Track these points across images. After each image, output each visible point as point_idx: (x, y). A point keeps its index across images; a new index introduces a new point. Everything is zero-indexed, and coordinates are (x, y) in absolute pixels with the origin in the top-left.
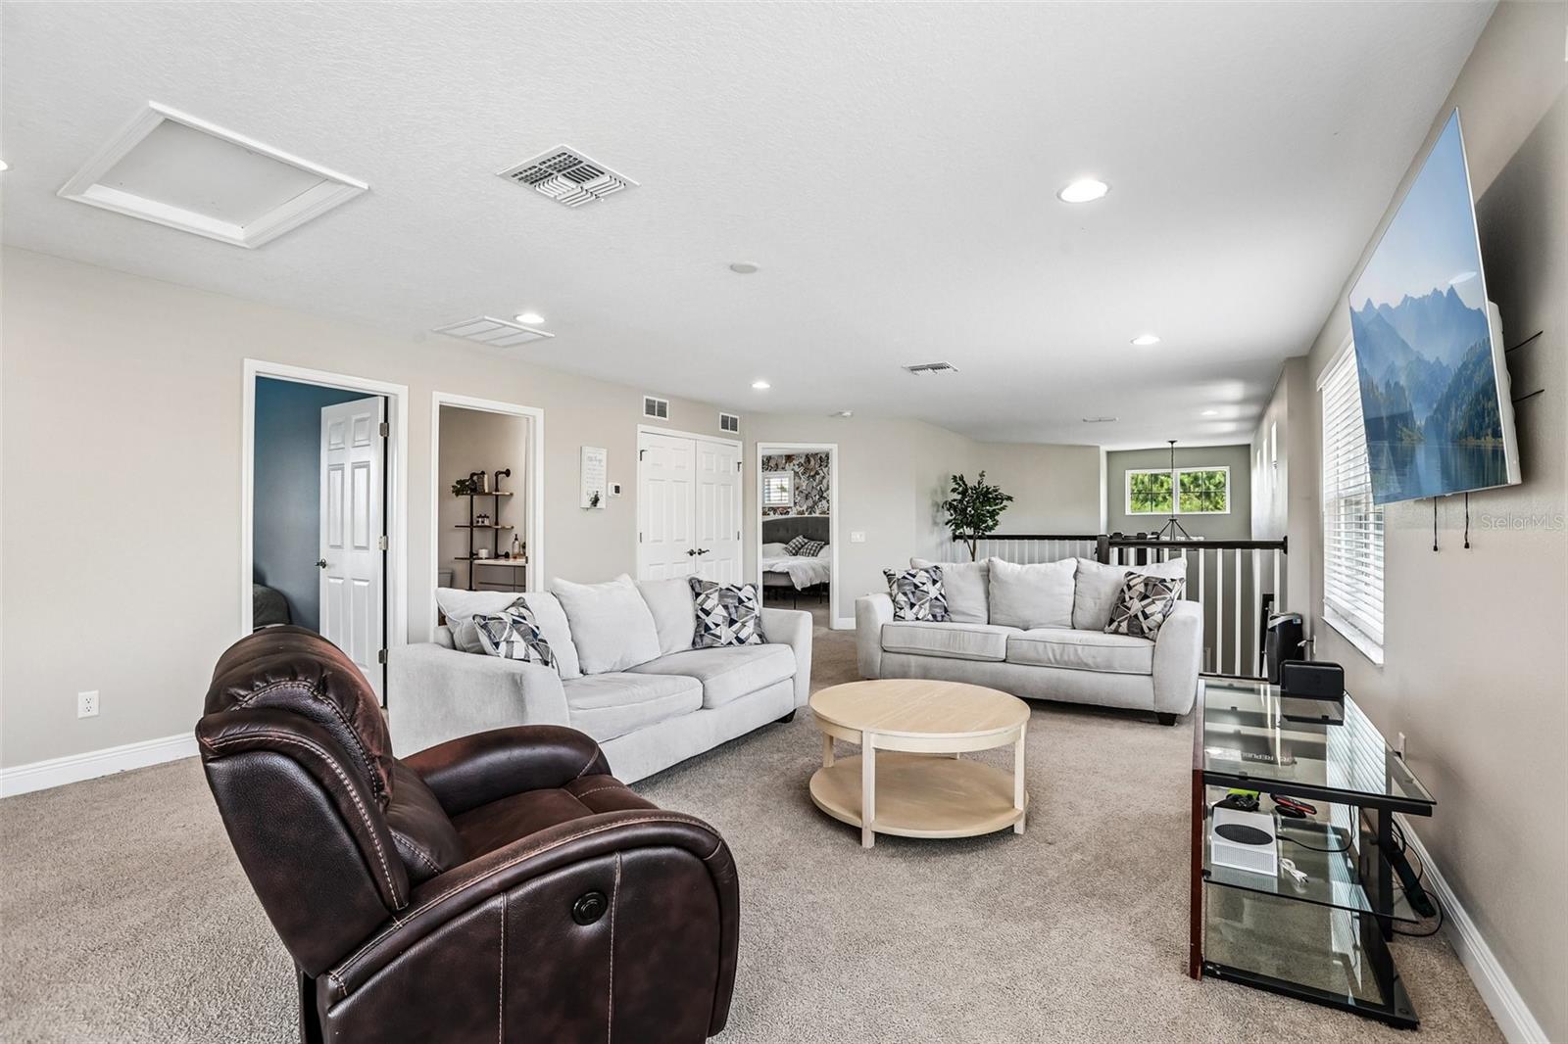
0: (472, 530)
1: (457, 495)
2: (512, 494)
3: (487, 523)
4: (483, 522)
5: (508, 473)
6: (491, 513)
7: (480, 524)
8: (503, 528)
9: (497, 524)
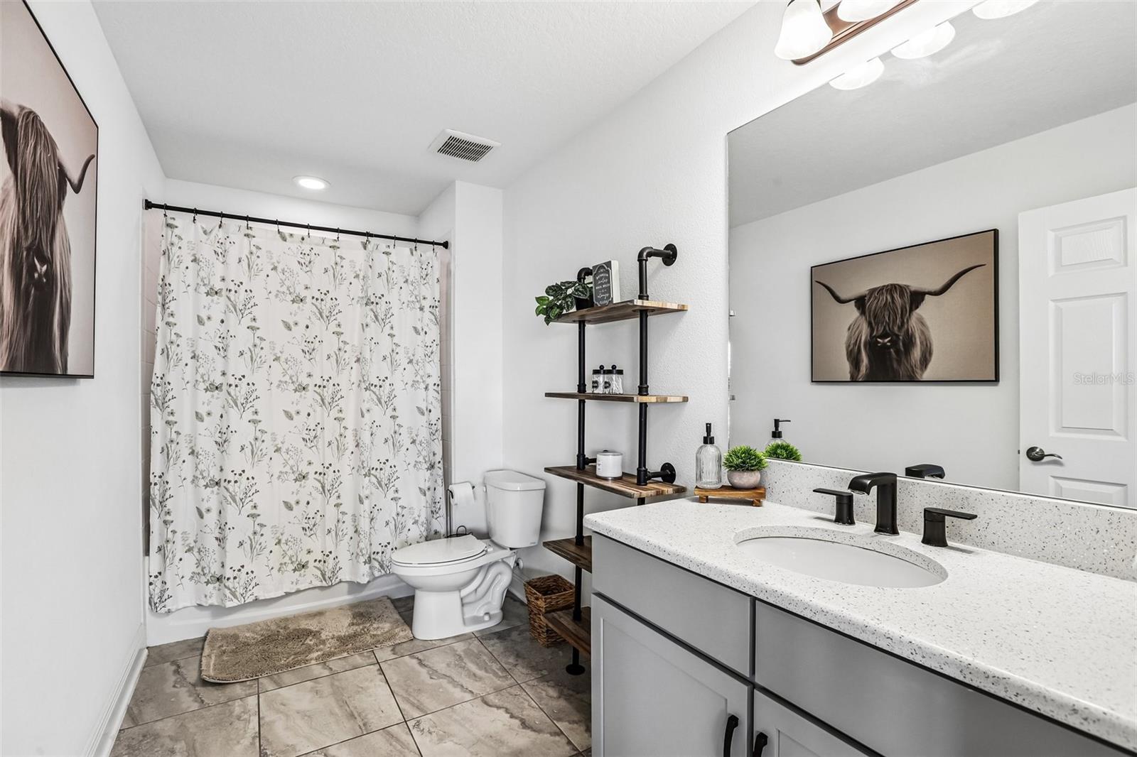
0: (582, 403)
1: (548, 320)
2: (681, 310)
3: (618, 385)
4: (607, 385)
5: (669, 255)
6: (628, 362)
7: (600, 390)
8: (664, 401)
9: (643, 390)
